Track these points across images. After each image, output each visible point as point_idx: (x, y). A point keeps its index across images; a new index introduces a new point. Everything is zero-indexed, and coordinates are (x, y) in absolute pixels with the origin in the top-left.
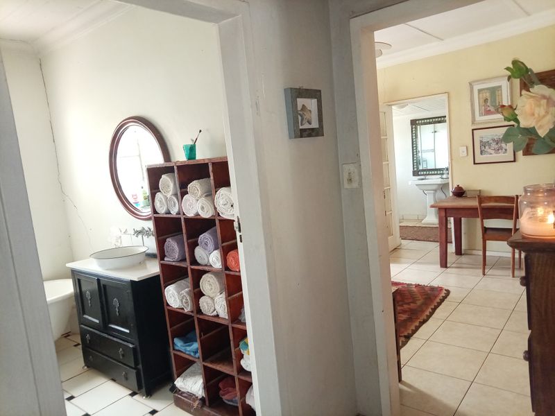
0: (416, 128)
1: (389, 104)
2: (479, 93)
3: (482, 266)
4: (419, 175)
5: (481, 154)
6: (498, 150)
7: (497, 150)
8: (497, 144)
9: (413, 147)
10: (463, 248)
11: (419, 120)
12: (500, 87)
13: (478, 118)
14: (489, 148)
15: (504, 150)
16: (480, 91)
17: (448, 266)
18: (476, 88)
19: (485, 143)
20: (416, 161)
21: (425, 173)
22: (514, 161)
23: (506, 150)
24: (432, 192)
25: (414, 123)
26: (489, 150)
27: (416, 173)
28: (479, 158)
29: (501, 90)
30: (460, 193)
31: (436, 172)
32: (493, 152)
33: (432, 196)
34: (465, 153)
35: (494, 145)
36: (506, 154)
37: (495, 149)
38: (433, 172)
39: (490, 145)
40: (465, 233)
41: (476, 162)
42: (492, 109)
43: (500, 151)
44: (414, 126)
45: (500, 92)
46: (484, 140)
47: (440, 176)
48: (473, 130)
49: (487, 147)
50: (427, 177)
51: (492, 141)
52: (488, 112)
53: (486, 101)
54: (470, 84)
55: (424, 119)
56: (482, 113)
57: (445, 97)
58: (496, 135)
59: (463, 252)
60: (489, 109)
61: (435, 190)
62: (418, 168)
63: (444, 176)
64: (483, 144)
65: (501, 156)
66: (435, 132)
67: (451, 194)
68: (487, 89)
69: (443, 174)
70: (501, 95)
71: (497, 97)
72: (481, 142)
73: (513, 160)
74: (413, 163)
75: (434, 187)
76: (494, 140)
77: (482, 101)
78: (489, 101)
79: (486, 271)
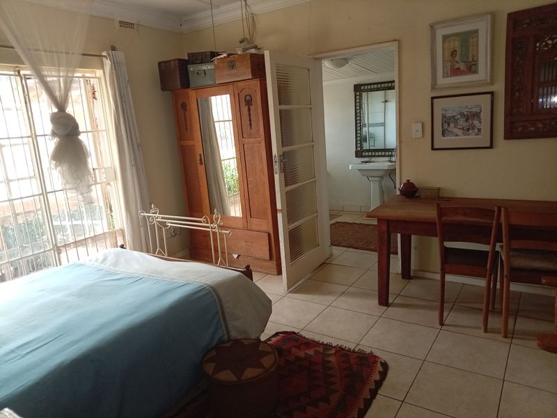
0: (361, 96)
1: (316, 56)
2: (444, 41)
3: (438, 304)
4: (362, 157)
5: (443, 135)
6: (468, 130)
7: (466, 130)
8: (467, 120)
9: (356, 121)
10: (413, 267)
11: (364, 85)
12: (476, 32)
13: (442, 81)
14: (455, 127)
15: (476, 130)
16: (445, 38)
17: (390, 301)
18: (440, 33)
19: (450, 118)
20: (360, 139)
21: (370, 154)
22: (491, 147)
23: (479, 130)
24: (378, 179)
25: (358, 89)
26: (456, 131)
27: (359, 154)
28: (440, 141)
29: (477, 37)
30: (410, 191)
31: (383, 154)
32: (460, 132)
33: (377, 185)
34: (420, 134)
35: (462, 122)
36: (479, 136)
37: (463, 129)
38: (380, 153)
39: (456, 121)
40: (416, 248)
41: (435, 147)
42: (462, 66)
43: (470, 131)
44: (358, 93)
45: (475, 39)
46: (449, 114)
47: (387, 159)
48: (433, 98)
49: (452, 125)
50: (373, 159)
51: (459, 116)
52: (456, 72)
53: (453, 53)
54: (432, 26)
55: (370, 84)
56: (447, 73)
57: (393, 47)
58: (466, 107)
59: (412, 274)
60: (457, 66)
61: (382, 177)
62: (361, 147)
63: (393, 159)
64: (447, 120)
65: (471, 139)
66: (386, 101)
67: (398, 193)
68: (457, 35)
69: (391, 156)
70: (477, 45)
71: (471, 48)
72: (444, 116)
73: (488, 145)
74: (356, 141)
75: (381, 174)
76: (462, 114)
77: (448, 53)
78: (458, 53)
79: (445, 314)
